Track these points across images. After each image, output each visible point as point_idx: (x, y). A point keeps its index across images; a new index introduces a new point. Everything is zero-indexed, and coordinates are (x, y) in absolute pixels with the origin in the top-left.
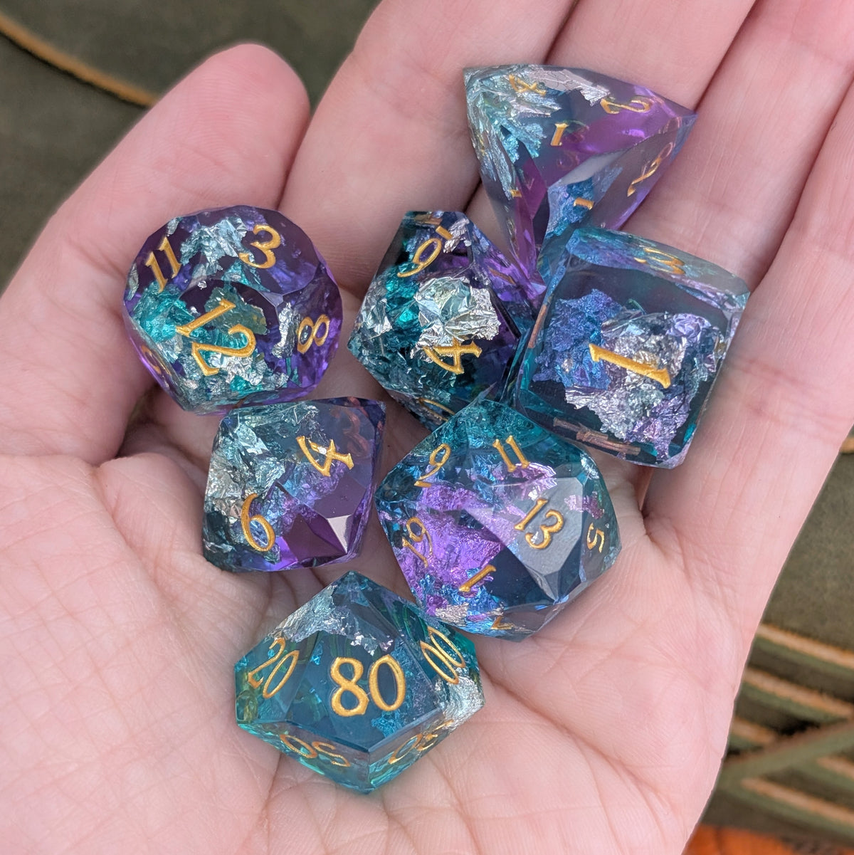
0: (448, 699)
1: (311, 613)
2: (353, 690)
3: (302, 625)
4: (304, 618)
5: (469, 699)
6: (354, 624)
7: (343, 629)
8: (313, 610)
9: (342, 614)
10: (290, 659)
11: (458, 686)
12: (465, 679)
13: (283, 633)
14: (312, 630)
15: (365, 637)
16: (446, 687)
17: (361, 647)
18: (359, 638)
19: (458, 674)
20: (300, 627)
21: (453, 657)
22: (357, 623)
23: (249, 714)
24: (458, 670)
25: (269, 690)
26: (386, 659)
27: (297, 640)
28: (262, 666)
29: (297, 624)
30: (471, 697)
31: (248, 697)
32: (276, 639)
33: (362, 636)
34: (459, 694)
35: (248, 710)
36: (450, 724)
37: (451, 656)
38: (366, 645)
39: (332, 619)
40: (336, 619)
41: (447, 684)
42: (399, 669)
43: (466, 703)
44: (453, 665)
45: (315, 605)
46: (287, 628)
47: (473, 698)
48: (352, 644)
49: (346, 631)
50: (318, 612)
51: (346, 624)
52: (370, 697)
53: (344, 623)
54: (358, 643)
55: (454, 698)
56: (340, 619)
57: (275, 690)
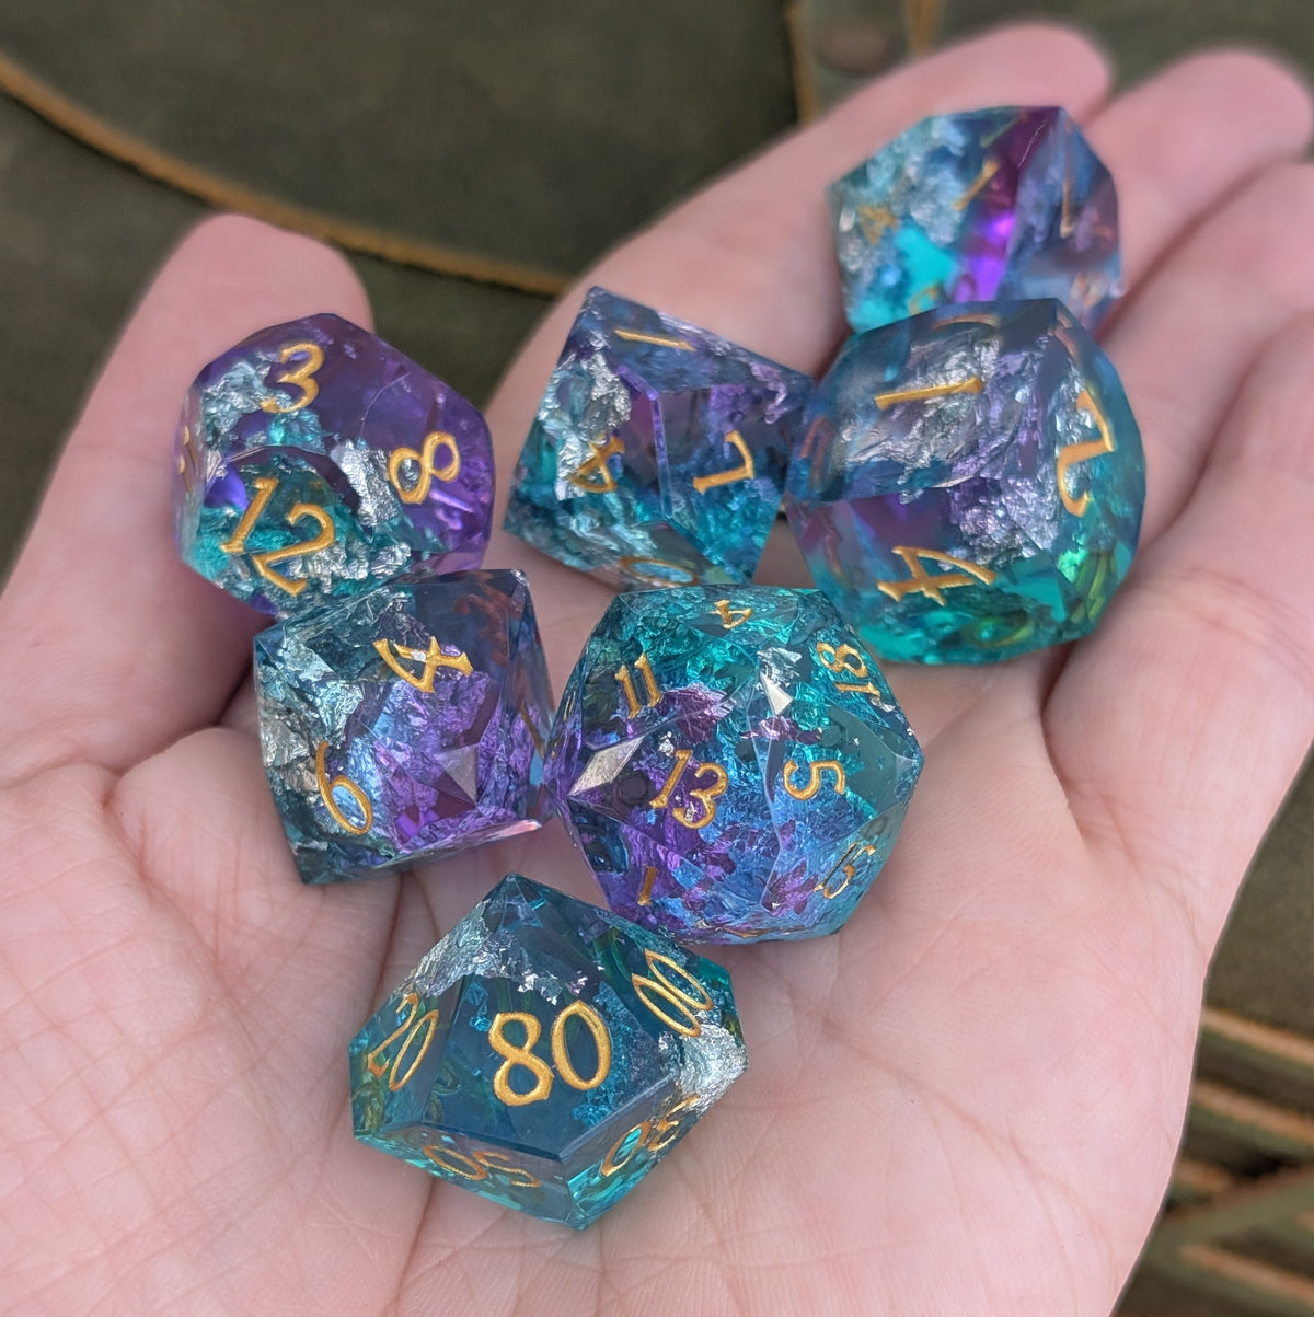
0: (683, 1061)
1: (454, 947)
2: (527, 1063)
3: (441, 969)
4: (444, 958)
5: (720, 1058)
6: (521, 958)
7: (503, 967)
8: (457, 944)
9: (501, 943)
10: (427, 1024)
11: (700, 1040)
12: (712, 1027)
13: (415, 986)
14: (455, 975)
15: (539, 976)
16: (680, 1043)
17: (535, 993)
18: (530, 979)
19: (700, 1021)
20: (438, 973)
21: (694, 998)
22: (526, 955)
23: (372, 1120)
24: (699, 1014)
25: (398, 1078)
26: (575, 1008)
27: (435, 994)
28: (388, 1042)
29: (434, 968)
30: (724, 1055)
31: (369, 1093)
32: (405, 996)
33: (535, 976)
34: (703, 1052)
35: (370, 1113)
36: (694, 1103)
37: (691, 996)
38: (543, 989)
39: (485, 954)
40: (492, 953)
41: (681, 1037)
42: (598, 1022)
43: (714, 1066)
44: (690, 1008)
45: (460, 936)
46: (420, 977)
47: (728, 1057)
48: (521, 989)
49: (509, 969)
50: (465, 944)
51: (507, 960)
52: (555, 1071)
53: (504, 958)
54: (529, 988)
55: (692, 1059)
56: (498, 953)
57: (407, 1076)
